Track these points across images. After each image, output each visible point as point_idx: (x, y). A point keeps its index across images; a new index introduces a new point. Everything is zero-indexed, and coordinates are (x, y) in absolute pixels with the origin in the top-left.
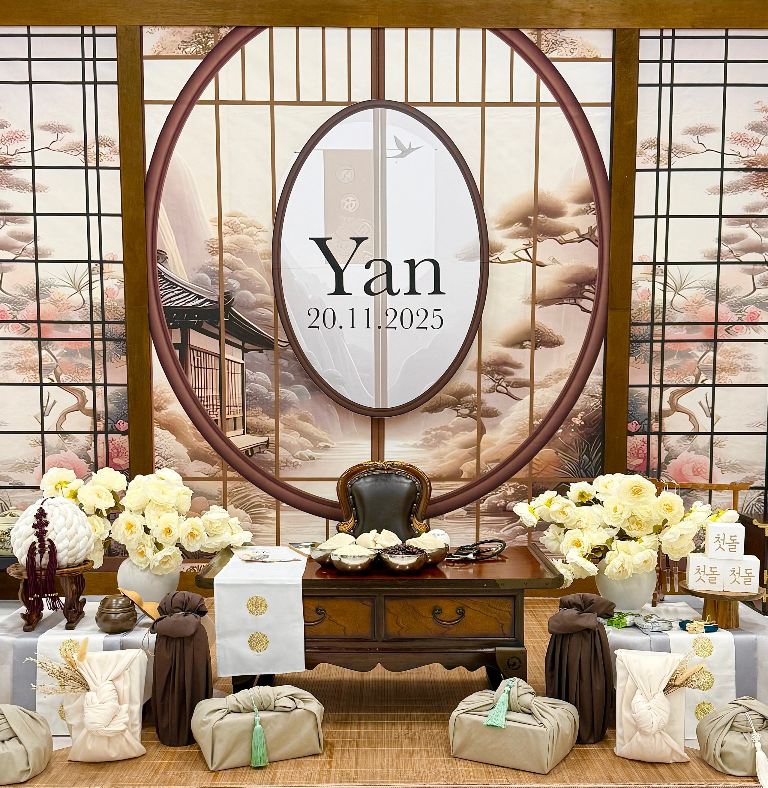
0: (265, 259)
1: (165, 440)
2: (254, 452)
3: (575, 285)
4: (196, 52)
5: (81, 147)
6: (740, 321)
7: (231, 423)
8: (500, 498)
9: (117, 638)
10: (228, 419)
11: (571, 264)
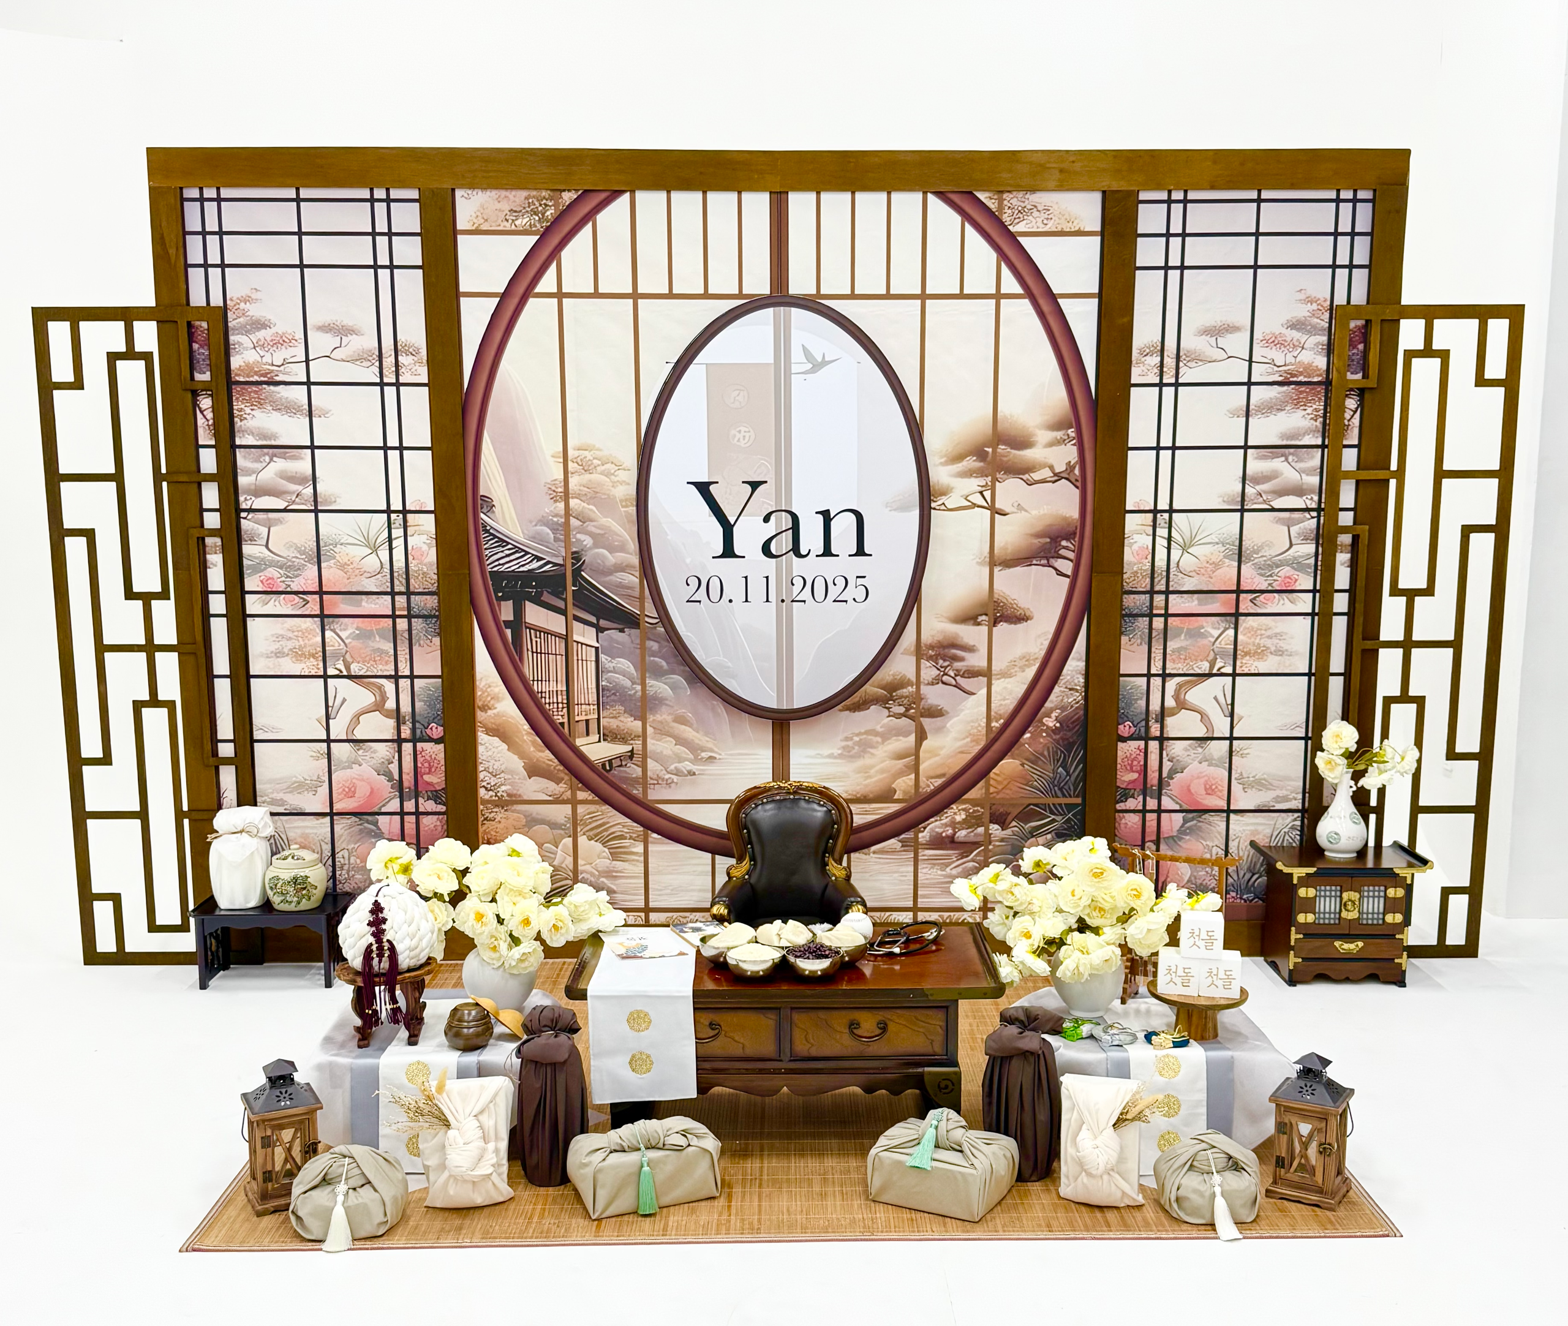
0: (626, 506)
1: (493, 750)
2: (614, 765)
3: (1048, 540)
4: (530, 225)
5: (374, 356)
6: (1270, 588)
7: (582, 727)
8: (946, 825)
9: (472, 1058)
10: (578, 721)
11: (1042, 512)
